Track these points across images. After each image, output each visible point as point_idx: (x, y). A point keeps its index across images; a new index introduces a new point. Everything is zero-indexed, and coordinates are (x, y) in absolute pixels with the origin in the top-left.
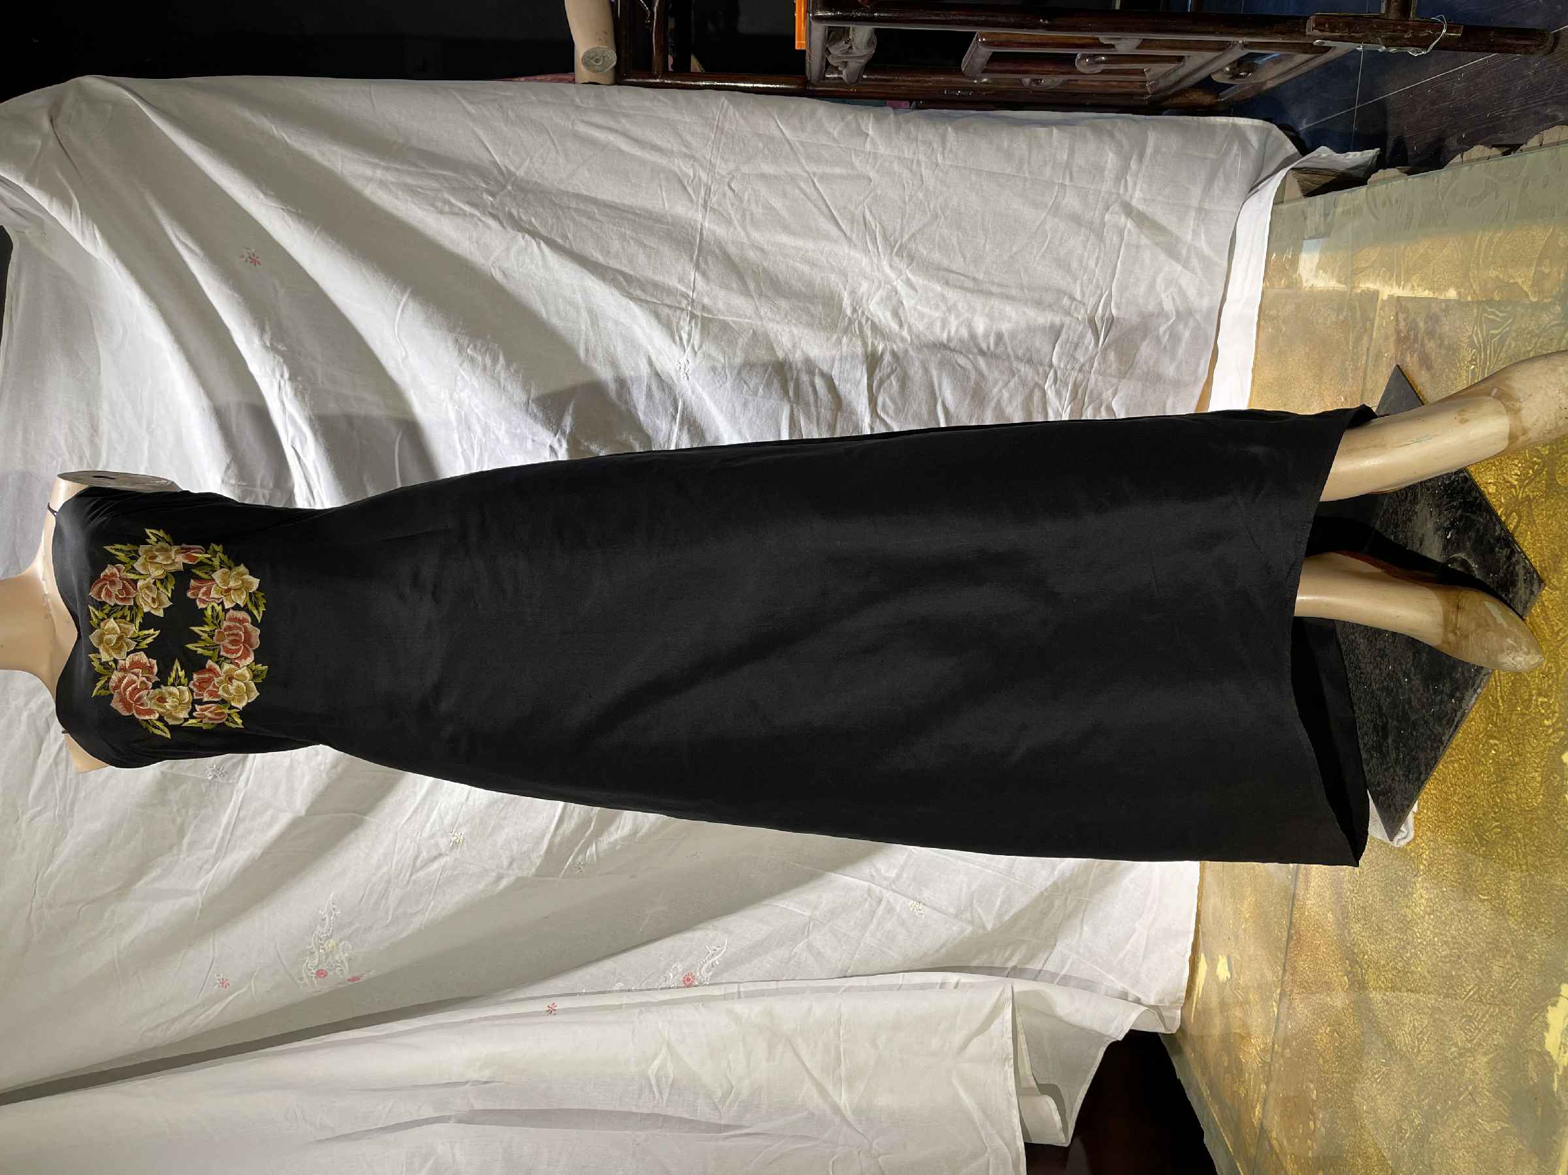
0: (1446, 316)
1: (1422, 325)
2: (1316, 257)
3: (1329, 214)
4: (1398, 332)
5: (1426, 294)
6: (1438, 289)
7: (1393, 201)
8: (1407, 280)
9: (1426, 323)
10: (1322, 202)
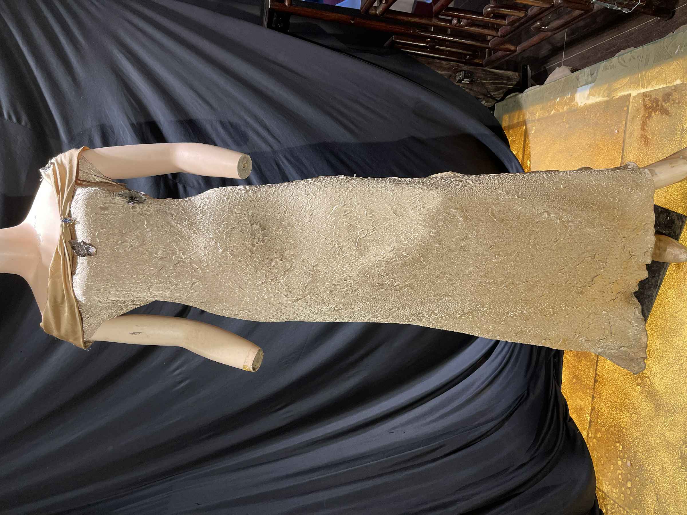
0: (675, 91)
1: (660, 99)
2: (587, 92)
3: (593, 74)
4: (645, 106)
5: (662, 86)
6: (669, 82)
7: (636, 57)
8: (649, 83)
9: (663, 97)
10: (589, 70)
